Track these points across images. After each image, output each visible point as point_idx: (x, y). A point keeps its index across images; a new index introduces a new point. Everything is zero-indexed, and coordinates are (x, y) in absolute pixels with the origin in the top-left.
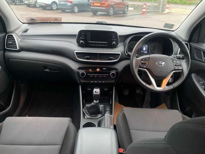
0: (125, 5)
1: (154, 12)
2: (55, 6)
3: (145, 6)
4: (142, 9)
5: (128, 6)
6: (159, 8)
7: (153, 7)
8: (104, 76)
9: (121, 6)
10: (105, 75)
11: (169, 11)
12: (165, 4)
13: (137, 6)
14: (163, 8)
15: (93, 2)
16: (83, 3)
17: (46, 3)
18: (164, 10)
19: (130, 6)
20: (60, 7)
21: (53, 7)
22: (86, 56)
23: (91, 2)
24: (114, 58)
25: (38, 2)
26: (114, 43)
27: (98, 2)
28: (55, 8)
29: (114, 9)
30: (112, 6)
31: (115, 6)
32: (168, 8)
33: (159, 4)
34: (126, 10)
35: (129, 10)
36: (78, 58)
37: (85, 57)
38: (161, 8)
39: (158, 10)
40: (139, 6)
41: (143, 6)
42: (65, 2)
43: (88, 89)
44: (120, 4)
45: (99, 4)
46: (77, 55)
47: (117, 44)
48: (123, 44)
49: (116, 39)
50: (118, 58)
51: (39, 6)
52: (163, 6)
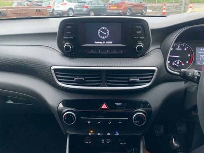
0: (143, 6)
1: (175, 12)
2: (72, 12)
3: (165, 7)
4: (162, 10)
5: (146, 8)
6: (180, 8)
7: (174, 7)
8: (119, 120)
9: (139, 8)
10: (122, 121)
11: (192, 11)
12: (187, 3)
13: (156, 7)
14: (185, 7)
15: (108, 5)
16: (99, 7)
17: (63, 10)
18: (186, 9)
19: (148, 8)
20: (76, 13)
21: (70, 14)
22: (76, 76)
23: (107, 6)
24: (140, 79)
25: (55, 9)
26: (141, 45)
27: (114, 5)
28: (71, 15)
29: (131, 11)
30: (130, 9)
31: (132, 9)
32: (191, 7)
33: (181, 3)
34: (145, 12)
35: (148, 12)
36: (60, 81)
37: (73, 79)
38: (183, 8)
39: (180, 9)
40: (158, 7)
41: (163, 7)
42: (81, 7)
43: (87, 142)
44: (137, 6)
45: (116, 8)
46: (56, 74)
47: (147, 47)
48: (159, 47)
49: (145, 36)
50: (151, 78)
51: (56, 13)
52: (185, 6)
